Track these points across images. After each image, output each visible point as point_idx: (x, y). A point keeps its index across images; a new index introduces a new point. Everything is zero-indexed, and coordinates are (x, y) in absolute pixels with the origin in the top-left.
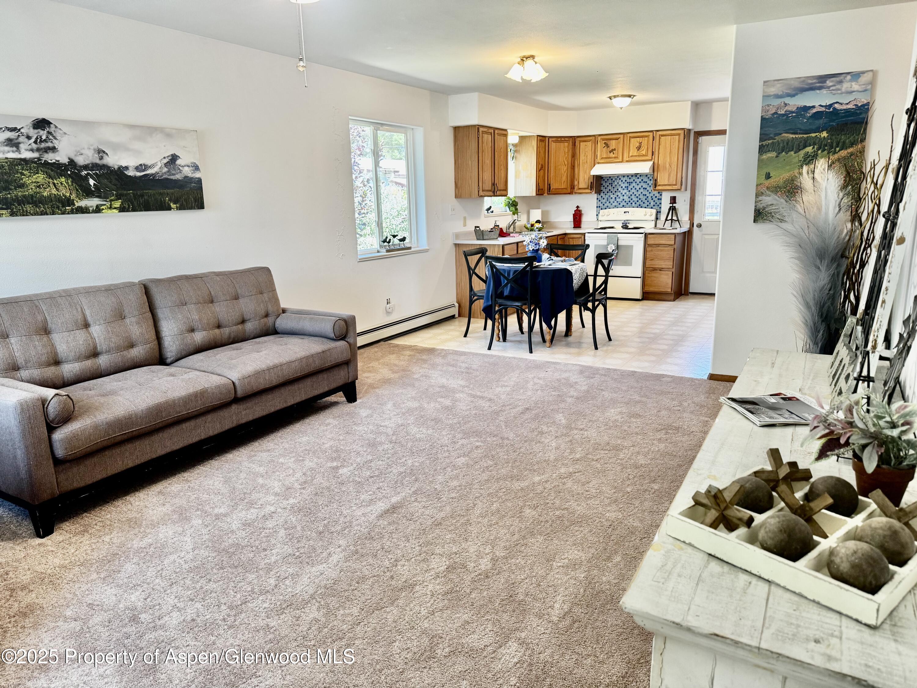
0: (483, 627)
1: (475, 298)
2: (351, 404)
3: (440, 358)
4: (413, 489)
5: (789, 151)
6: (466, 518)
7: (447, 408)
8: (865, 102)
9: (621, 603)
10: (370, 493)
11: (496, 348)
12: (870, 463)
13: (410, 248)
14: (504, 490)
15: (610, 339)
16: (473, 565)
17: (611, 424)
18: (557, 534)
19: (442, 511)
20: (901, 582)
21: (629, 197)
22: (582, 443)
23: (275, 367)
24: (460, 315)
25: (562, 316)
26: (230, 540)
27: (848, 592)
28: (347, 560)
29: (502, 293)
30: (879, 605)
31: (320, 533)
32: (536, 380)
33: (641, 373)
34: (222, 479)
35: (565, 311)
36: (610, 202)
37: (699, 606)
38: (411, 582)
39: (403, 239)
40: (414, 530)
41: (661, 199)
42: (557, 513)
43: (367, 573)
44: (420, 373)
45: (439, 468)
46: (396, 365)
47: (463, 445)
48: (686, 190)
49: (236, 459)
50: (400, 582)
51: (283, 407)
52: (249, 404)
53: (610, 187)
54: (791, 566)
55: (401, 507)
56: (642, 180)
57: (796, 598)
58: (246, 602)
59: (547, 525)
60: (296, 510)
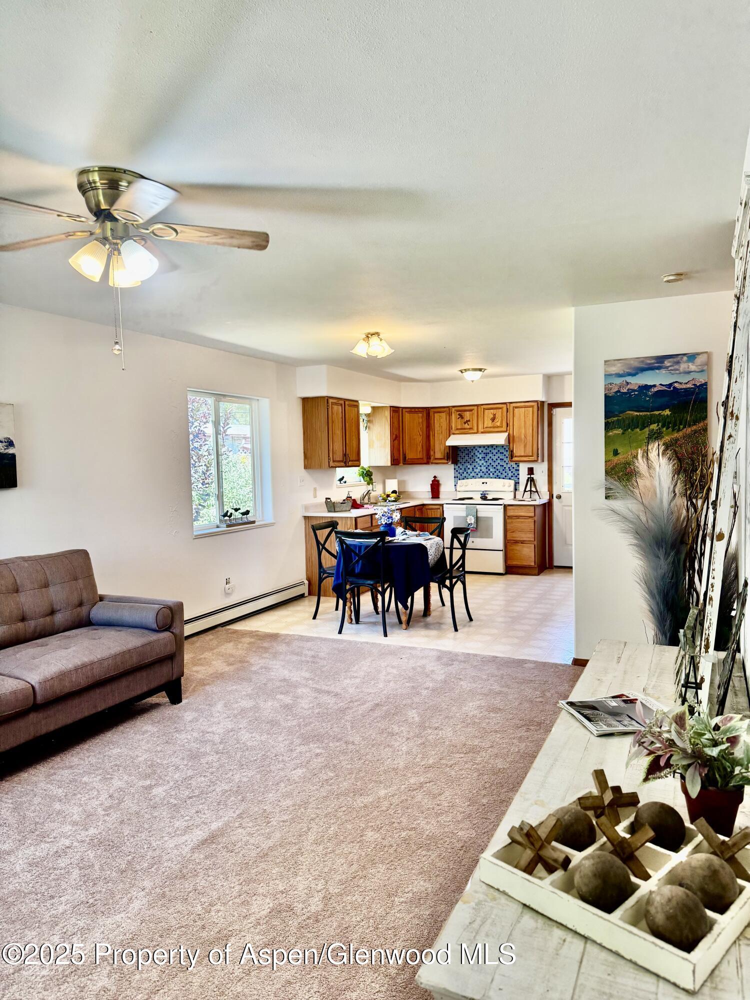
0: (307, 988)
1: (325, 575)
2: (175, 706)
3: (284, 645)
4: (237, 812)
5: (634, 428)
6: (297, 847)
7: (287, 707)
8: (703, 382)
9: (416, 977)
10: (187, 818)
11: (348, 632)
12: (693, 787)
13: (254, 522)
14: (344, 809)
15: (471, 620)
16: (301, 906)
17: (469, 721)
18: (402, 861)
19: (270, 839)
20: (720, 933)
21: (487, 468)
22: (436, 746)
23: (84, 666)
24: (310, 593)
25: (419, 594)
26: (11, 887)
27: (663, 951)
28: (151, 906)
29: (354, 569)
30: (695, 965)
31: (122, 872)
32: (390, 670)
33: (502, 658)
34: (11, 806)
35: (422, 588)
36: (467, 473)
37: (504, 976)
38: (225, 932)
39: (247, 513)
40: (234, 864)
41: (518, 470)
42: (404, 834)
43: (174, 923)
44: (259, 664)
45: (271, 783)
46: (232, 656)
47: (300, 753)
48: (543, 461)
49: (31, 779)
50: (212, 933)
51: (92, 713)
52: (51, 712)
53: (467, 458)
54: (605, 920)
55: (222, 835)
56: (499, 451)
57: (612, 958)
58: (20, 970)
59: (391, 851)
60: (96, 843)
